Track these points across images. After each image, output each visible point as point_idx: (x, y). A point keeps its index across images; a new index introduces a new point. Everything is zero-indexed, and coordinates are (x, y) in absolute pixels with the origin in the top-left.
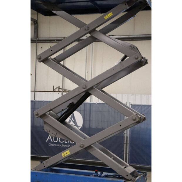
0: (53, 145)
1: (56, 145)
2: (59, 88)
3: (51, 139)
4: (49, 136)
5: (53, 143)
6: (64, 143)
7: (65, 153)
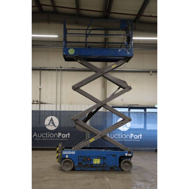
0: (38, 139)
1: (40, 139)
2: (37, 101)
3: (36, 135)
4: (35, 133)
5: (38, 137)
6: (46, 138)
7: (91, 140)
